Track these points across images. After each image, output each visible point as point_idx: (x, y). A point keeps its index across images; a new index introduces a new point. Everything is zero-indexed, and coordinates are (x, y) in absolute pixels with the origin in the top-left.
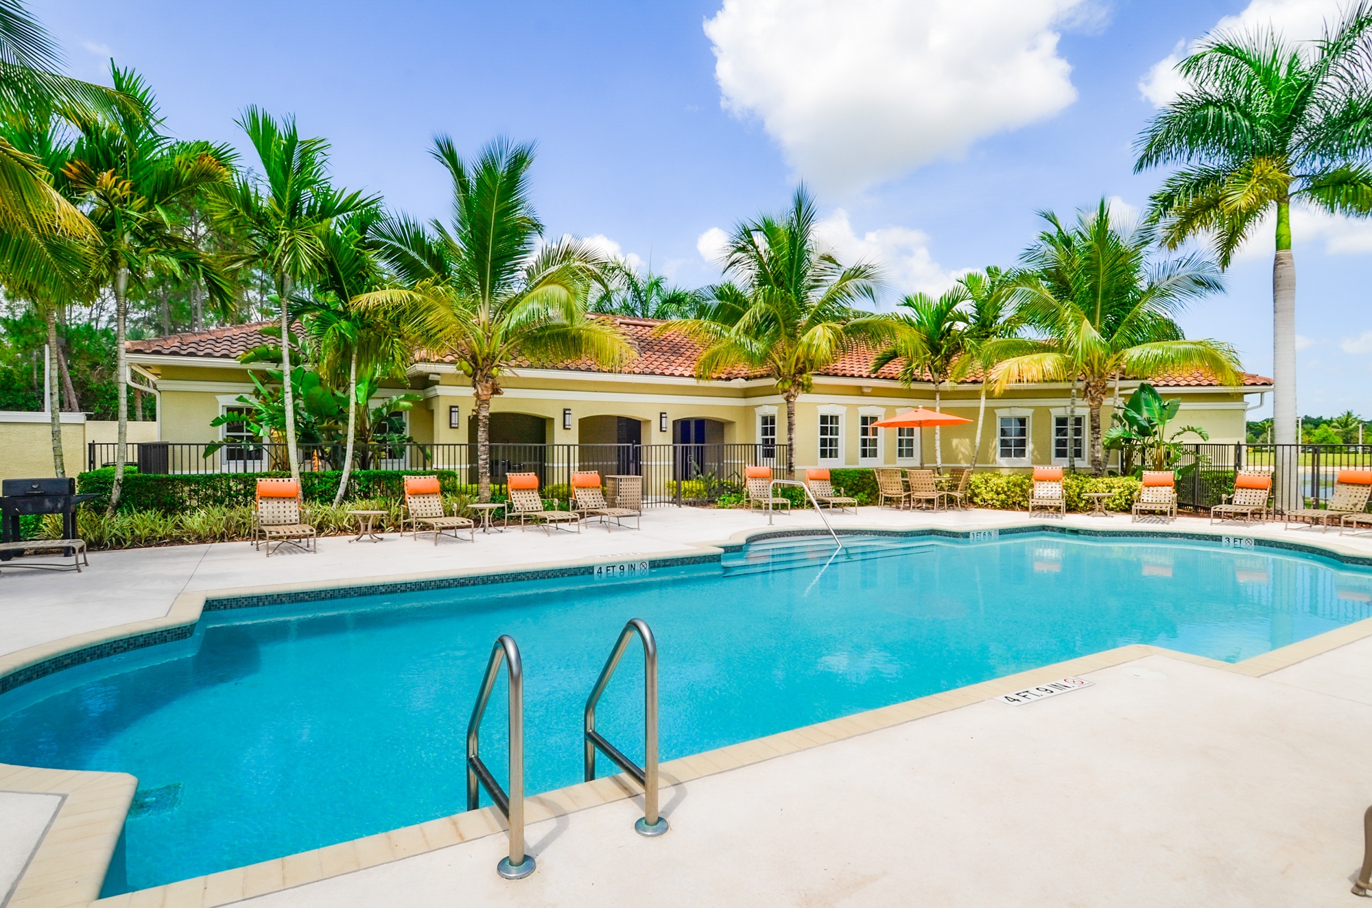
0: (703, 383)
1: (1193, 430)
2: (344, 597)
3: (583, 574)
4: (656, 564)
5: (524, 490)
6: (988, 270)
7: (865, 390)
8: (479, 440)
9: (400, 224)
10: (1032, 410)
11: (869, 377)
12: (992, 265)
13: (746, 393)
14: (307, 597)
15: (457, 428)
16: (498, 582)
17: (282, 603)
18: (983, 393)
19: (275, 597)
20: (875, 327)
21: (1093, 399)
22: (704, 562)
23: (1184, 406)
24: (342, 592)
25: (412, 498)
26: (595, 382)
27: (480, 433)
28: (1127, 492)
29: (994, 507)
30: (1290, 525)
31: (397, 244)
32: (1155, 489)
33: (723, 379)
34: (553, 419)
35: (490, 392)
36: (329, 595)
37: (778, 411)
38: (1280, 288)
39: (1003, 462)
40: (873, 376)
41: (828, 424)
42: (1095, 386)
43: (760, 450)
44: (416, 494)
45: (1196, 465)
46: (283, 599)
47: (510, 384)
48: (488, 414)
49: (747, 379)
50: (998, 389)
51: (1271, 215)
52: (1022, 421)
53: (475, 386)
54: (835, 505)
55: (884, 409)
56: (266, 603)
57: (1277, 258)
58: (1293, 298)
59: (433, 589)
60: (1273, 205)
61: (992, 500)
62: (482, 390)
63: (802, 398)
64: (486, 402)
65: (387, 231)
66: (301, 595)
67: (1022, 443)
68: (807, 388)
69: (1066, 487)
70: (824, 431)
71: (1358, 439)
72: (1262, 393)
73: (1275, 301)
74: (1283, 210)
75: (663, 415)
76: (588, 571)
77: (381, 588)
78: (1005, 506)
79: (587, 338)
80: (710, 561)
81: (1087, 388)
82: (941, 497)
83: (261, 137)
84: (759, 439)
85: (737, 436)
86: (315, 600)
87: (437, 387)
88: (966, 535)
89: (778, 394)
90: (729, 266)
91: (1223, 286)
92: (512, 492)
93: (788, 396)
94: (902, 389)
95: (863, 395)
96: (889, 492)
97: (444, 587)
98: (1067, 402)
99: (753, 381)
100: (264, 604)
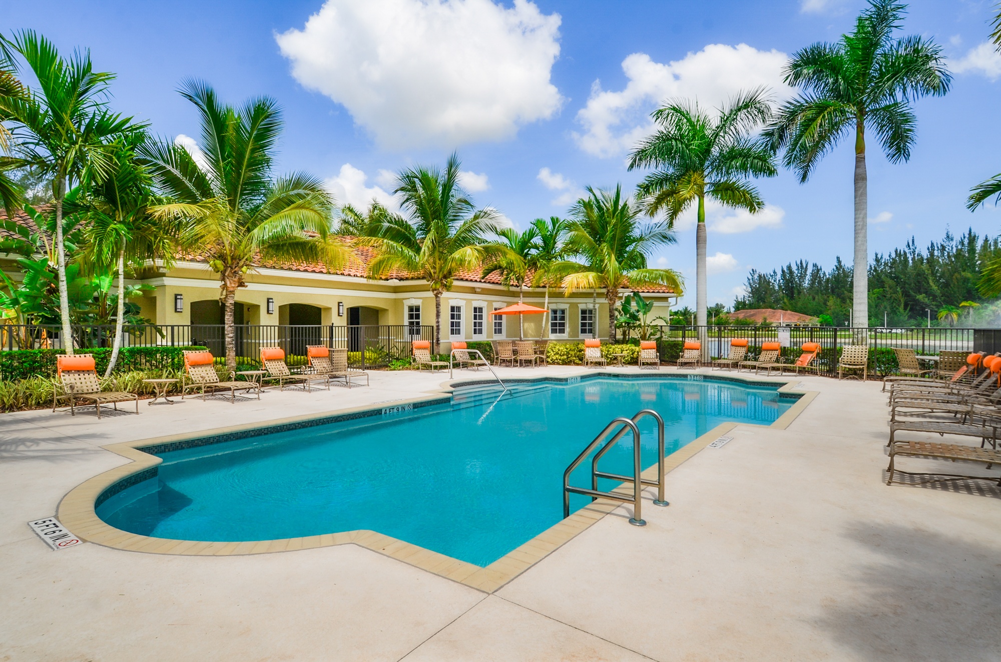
0: (371, 282)
1: (661, 318)
2: (226, 441)
3: (376, 415)
4: (417, 406)
5: (274, 360)
6: (552, 219)
7: (478, 290)
8: (226, 322)
9: (168, 148)
10: (568, 305)
11: (480, 281)
12: (555, 216)
13: (396, 290)
14: (200, 443)
15: (181, 312)
16: (325, 424)
17: (182, 448)
18: (547, 294)
19: (178, 444)
20: (492, 249)
21: (611, 300)
22: (442, 403)
23: (656, 304)
24: (225, 437)
25: (192, 369)
26: (291, 278)
27: (226, 317)
28: (631, 353)
29: (558, 364)
30: (715, 368)
31: (162, 163)
32: (647, 351)
33: (383, 280)
34: (259, 306)
35: (237, 285)
36: (215, 440)
37: (423, 303)
38: (700, 242)
39: (552, 337)
40: (483, 281)
41: (455, 311)
42: (612, 292)
43: (406, 330)
44: (195, 365)
45: (661, 337)
46: (183, 445)
47: (255, 280)
48: (233, 302)
49: (401, 279)
50: (567, 292)
51: (695, 202)
52: (563, 312)
53: (223, 279)
54: (436, 367)
55: (486, 303)
56: (171, 449)
57: (698, 226)
58: (706, 248)
59: (285, 431)
60: (697, 199)
61: (557, 359)
62: (231, 283)
63: (445, 295)
64: (232, 292)
65: (154, 152)
66: (196, 442)
67: (563, 325)
68: (448, 288)
69: (602, 351)
70: (453, 317)
71: (691, 322)
72: (677, 298)
73: (697, 249)
74: (702, 201)
75: (341, 304)
76: (377, 413)
77: (251, 432)
78: (565, 363)
79: (322, 249)
80: (445, 402)
81: (608, 293)
82: (536, 359)
83: (39, 58)
84: (406, 322)
85: (390, 320)
86: (206, 445)
87: (164, 278)
88: (566, 380)
89: (429, 291)
90: (404, 203)
91: (677, 240)
92: (266, 362)
93: (437, 293)
94: (504, 291)
95: (475, 293)
96: (502, 356)
97: (292, 429)
98: (591, 300)
99: (405, 281)
100: (169, 451)
